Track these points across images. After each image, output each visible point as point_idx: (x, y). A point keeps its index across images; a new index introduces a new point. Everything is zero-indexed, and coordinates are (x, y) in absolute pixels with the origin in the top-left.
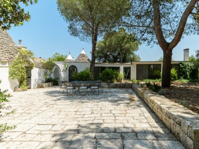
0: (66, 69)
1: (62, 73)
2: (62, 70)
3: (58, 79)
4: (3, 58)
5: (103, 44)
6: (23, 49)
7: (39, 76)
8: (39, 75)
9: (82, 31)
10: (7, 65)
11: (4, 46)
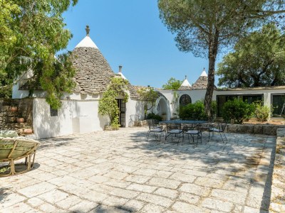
0: (177, 100)
1: (171, 105)
2: (170, 102)
3: (164, 114)
4: (95, 90)
5: (234, 58)
6: (116, 77)
7: (137, 111)
8: (137, 109)
9: (198, 41)
10: (98, 98)
11: (98, 75)
